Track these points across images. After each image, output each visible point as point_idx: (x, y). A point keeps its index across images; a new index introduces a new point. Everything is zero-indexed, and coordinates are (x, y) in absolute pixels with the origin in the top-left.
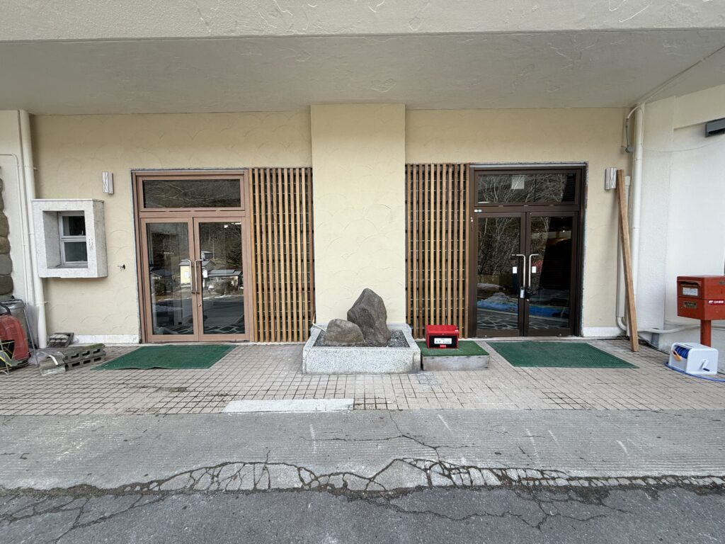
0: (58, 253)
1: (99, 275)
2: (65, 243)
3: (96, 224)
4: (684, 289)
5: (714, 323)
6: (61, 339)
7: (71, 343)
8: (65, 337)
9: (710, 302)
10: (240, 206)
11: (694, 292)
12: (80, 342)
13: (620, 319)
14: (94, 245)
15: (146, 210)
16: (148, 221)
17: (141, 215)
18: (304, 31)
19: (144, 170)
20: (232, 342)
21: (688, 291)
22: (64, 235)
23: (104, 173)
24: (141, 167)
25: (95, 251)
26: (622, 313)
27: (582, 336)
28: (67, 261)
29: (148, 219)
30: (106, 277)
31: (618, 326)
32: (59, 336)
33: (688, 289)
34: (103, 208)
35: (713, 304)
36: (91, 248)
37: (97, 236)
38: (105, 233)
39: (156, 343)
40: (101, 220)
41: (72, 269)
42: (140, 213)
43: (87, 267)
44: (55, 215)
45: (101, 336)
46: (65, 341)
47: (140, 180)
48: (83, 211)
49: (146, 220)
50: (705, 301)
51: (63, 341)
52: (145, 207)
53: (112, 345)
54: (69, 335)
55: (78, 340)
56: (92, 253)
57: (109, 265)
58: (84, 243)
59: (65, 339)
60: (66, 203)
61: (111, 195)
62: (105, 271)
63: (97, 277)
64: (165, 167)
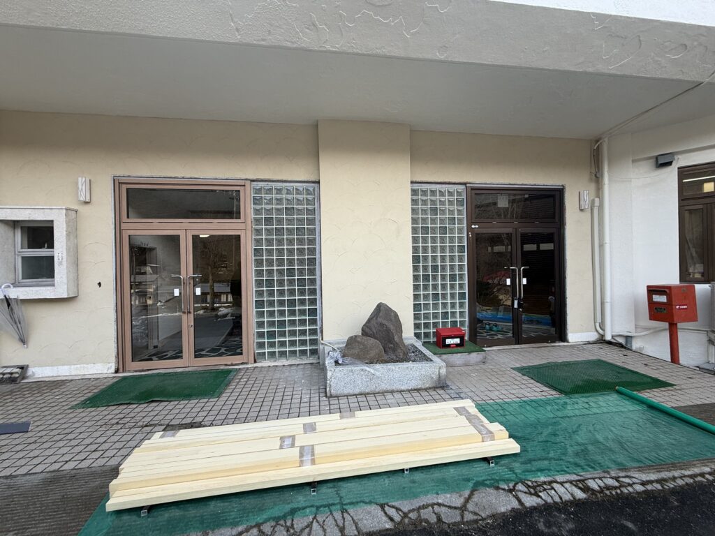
0: (13, 269)
1: (68, 294)
2: (22, 258)
3: (68, 235)
4: (654, 296)
5: (679, 325)
6: (11, 374)
7: (24, 378)
8: (18, 370)
9: (677, 307)
10: (240, 218)
11: (663, 299)
12: (36, 376)
13: (597, 325)
14: (65, 260)
15: (129, 220)
16: (132, 233)
17: (123, 226)
18: (337, 47)
19: (129, 177)
20: (229, 365)
21: (657, 298)
22: (22, 248)
23: (80, 179)
24: (127, 174)
25: (65, 267)
26: (599, 320)
27: (568, 342)
28: (23, 279)
29: (132, 231)
30: (76, 297)
31: (597, 331)
32: (9, 370)
33: (658, 296)
34: (76, 218)
35: (679, 309)
36: (61, 263)
37: (68, 250)
38: (77, 247)
39: (136, 371)
40: (73, 232)
41: (31, 288)
42: (122, 224)
43: (53, 285)
44: (12, 223)
45: (66, 367)
46: (17, 375)
47: (124, 188)
48: (52, 221)
49: (129, 231)
50: (674, 307)
51: (14, 375)
52: (128, 217)
53: (80, 377)
54: (22, 368)
55: (34, 374)
56: (61, 270)
57: (80, 283)
58: (52, 258)
59: (17, 373)
60: (29, 211)
61: (86, 203)
62: (75, 290)
63: (66, 297)
64: (154, 175)
